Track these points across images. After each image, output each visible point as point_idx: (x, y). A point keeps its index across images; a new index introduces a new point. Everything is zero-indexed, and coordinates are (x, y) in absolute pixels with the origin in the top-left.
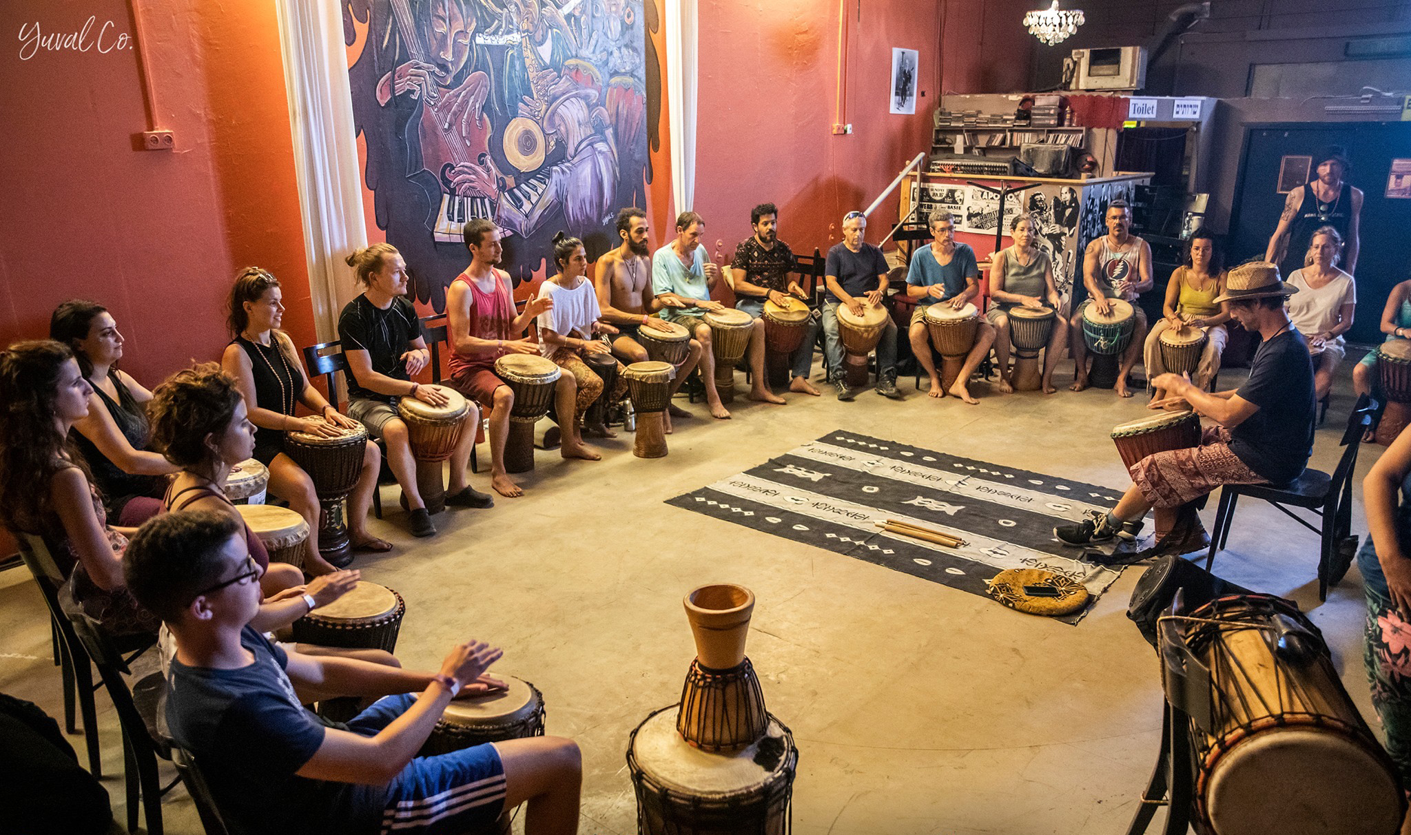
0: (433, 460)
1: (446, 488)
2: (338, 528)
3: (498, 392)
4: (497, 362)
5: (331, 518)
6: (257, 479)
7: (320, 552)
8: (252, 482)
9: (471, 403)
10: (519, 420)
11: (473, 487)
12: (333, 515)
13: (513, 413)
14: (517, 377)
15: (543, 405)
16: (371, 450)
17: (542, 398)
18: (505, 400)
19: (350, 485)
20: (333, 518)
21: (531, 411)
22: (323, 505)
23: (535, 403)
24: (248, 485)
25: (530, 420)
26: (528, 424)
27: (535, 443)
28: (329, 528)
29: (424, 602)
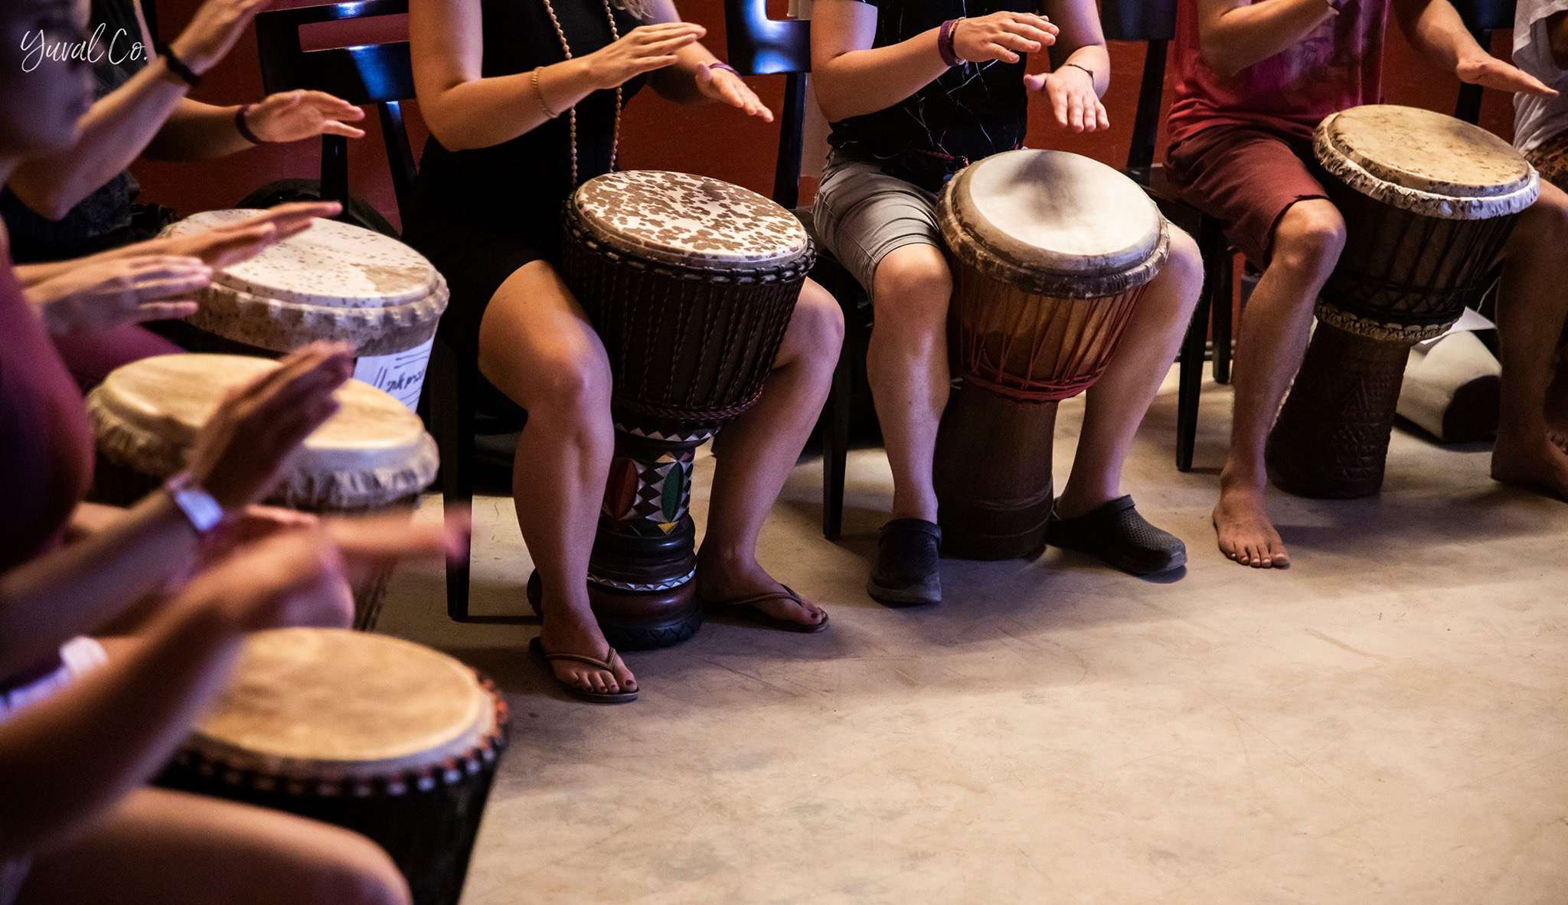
0: (1017, 393)
1: (1059, 485)
2: (666, 527)
3: (1296, 215)
4: (1327, 122)
5: (648, 493)
6: (393, 310)
7: (589, 584)
8: (373, 315)
9: (1181, 240)
10: (1353, 324)
11: (1140, 508)
12: (657, 486)
13: (1330, 296)
14: (1377, 182)
15: (1448, 290)
16: (814, 316)
17: (1448, 265)
18: (1313, 245)
19: (720, 405)
20: (655, 494)
21: (1401, 305)
22: (626, 446)
23: (1421, 280)
24: (361, 321)
25: (1394, 333)
26: (1385, 345)
27: (1401, 408)
28: (640, 522)
29: (818, 808)
